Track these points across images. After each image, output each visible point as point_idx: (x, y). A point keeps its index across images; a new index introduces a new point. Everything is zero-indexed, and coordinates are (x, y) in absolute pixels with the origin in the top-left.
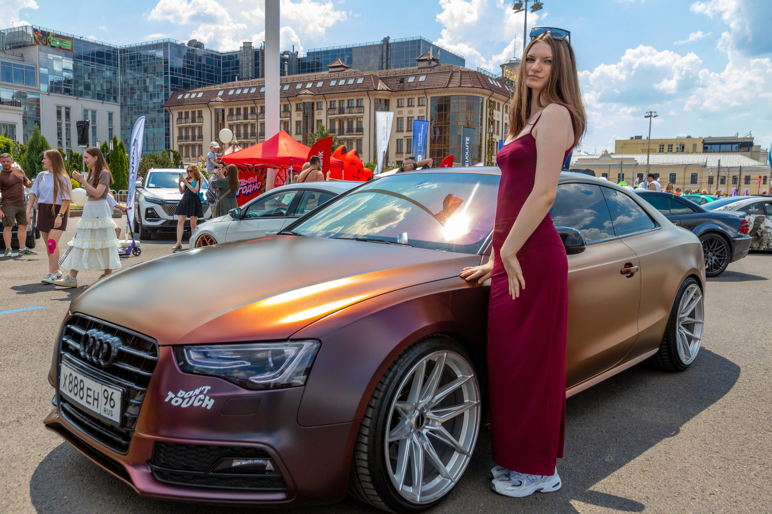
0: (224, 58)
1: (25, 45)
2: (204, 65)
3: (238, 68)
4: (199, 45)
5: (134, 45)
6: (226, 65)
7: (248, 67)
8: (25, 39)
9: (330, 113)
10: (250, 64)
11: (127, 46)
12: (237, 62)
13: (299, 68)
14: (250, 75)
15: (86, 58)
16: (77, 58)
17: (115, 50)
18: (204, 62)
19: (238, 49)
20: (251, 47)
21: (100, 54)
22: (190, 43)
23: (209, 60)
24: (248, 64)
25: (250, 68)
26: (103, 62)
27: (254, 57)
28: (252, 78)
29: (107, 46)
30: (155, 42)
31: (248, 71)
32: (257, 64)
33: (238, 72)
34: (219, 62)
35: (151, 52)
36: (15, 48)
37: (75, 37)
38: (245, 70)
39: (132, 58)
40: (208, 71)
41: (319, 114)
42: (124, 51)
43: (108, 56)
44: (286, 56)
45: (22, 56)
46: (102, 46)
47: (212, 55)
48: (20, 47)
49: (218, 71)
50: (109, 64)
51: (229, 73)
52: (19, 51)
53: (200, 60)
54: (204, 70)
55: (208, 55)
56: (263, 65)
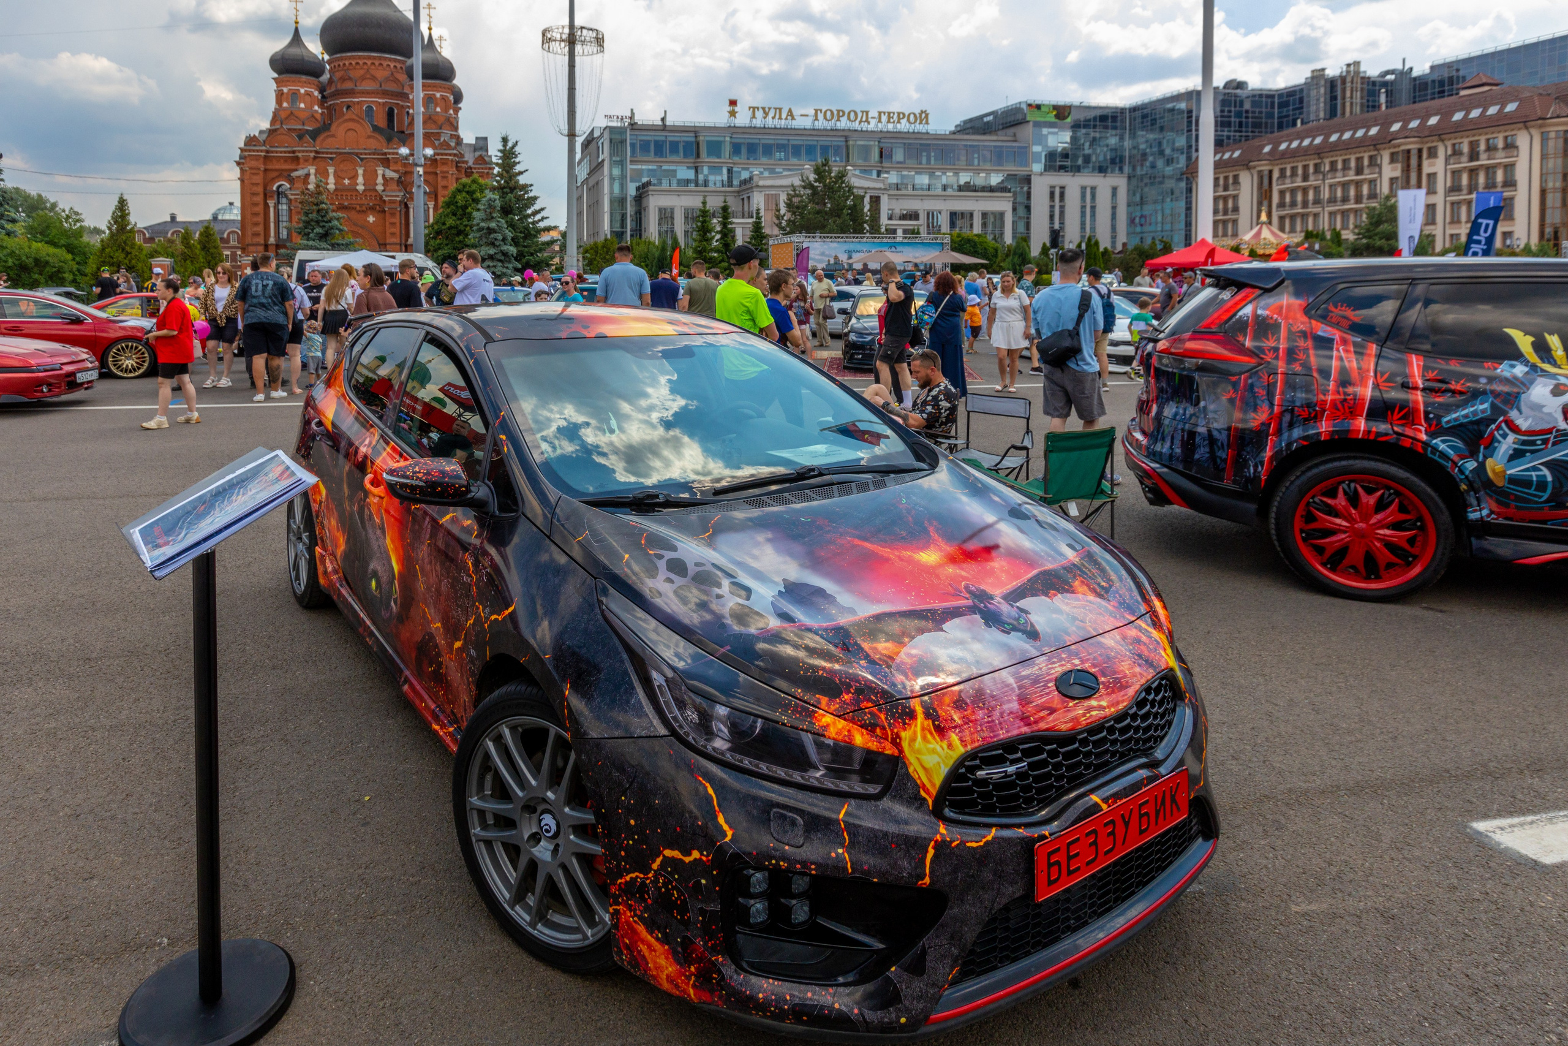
0: (1280, 96)
1: (1015, 123)
2: (1247, 112)
3: (1302, 108)
4: (1241, 85)
5: (1147, 101)
6: (1283, 105)
7: (1318, 104)
8: (1018, 116)
9: (1452, 161)
10: (1322, 100)
11: (1139, 103)
12: (1301, 100)
13: (1415, 92)
14: (1322, 115)
15: (1085, 126)
16: (1076, 126)
17: (1122, 111)
18: (1247, 106)
19: (1302, 81)
20: (1323, 75)
21: (1103, 118)
23: (1255, 104)
24: (1318, 100)
25: (1322, 105)
26: (1106, 127)
27: (1328, 89)
28: (1324, 120)
29: (1112, 108)
30: (1175, 93)
31: (1318, 110)
32: (1334, 98)
33: (1301, 113)
34: (1273, 103)
35: (1170, 106)
36: (1007, 127)
37: (1074, 104)
38: (1313, 108)
39: (1144, 117)
40: (1253, 118)
41: (1433, 165)
42: (1134, 109)
43: (1114, 118)
44: (1387, 77)
45: (1015, 135)
46: (1107, 108)
47: (1261, 96)
48: (1012, 125)
49: (1270, 115)
50: (1115, 128)
51: (1288, 116)
52: (1013, 130)
53: (1241, 103)
54: (1247, 117)
55: (1254, 96)
56: (1344, 98)
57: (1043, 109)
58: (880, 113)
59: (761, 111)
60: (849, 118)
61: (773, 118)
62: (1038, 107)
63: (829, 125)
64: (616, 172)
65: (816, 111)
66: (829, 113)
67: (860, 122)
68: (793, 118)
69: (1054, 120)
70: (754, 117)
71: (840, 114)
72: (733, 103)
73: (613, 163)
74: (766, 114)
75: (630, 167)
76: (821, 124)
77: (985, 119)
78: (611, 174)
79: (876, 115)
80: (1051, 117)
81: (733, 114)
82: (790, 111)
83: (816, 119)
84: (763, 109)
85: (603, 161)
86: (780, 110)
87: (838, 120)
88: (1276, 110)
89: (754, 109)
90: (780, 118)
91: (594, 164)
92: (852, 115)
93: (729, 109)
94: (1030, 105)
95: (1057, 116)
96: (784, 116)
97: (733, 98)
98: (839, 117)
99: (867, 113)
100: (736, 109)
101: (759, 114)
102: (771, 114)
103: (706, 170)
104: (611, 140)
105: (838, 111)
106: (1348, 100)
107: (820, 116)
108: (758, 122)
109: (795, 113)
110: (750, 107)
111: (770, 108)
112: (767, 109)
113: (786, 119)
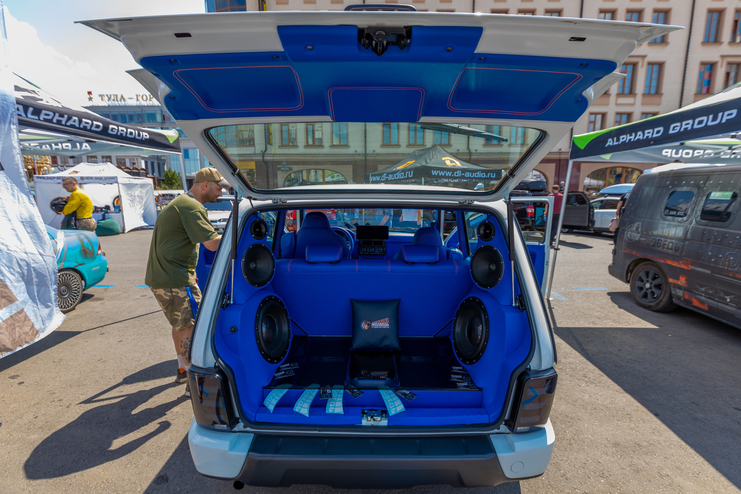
61: (114, 100)
63: (146, 103)
65: (137, 96)
66: (145, 98)
68: (124, 100)
70: (102, 100)
72: (90, 93)
74: (109, 99)
81: (90, 99)
83: (138, 100)
84: (107, 96)
86: (116, 96)
87: (150, 100)
89: (101, 96)
90: (117, 101)
93: (89, 97)
96: (119, 99)
97: (89, 91)
98: (151, 98)
100: (92, 96)
101: (106, 98)
102: (112, 97)
107: (140, 98)
108: (106, 103)
109: (125, 97)
110: (99, 96)
111: (111, 95)
112: (109, 96)
113: (121, 100)
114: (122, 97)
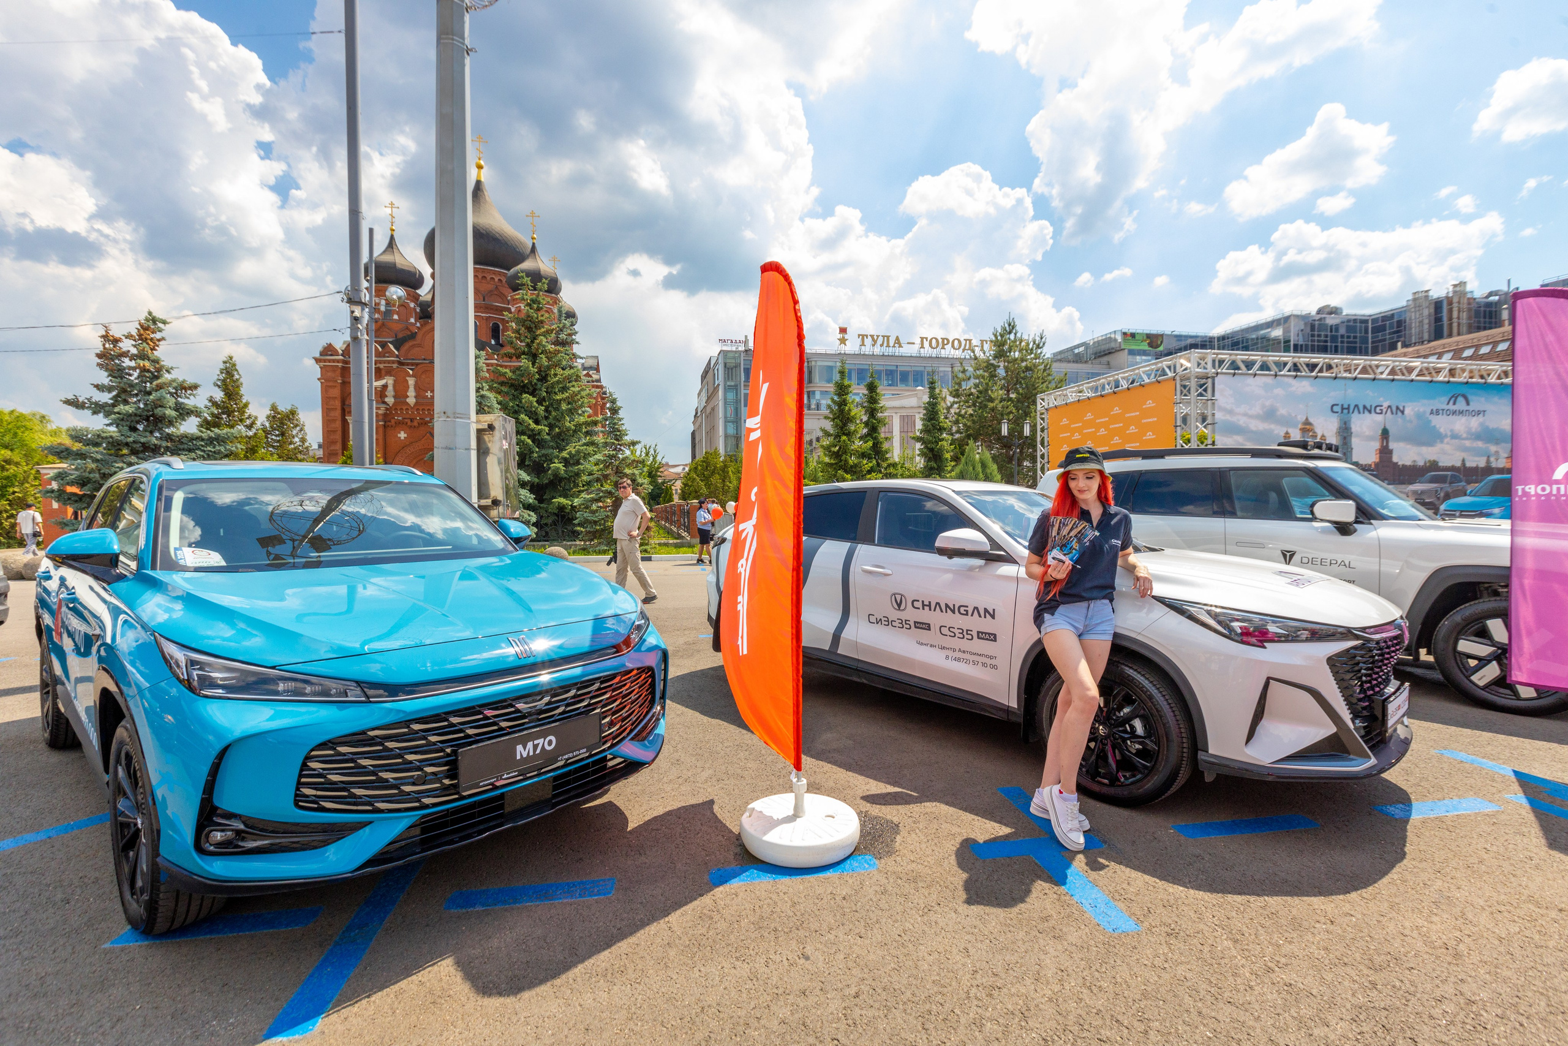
0: (1374, 321)
1: (1109, 352)
2: (1342, 336)
3: (1403, 330)
4: (1334, 311)
5: (1239, 329)
6: (1378, 329)
7: (1421, 326)
8: (1113, 345)
10: (1426, 321)
11: (1228, 332)
12: (1400, 322)
14: (1426, 336)
16: (1168, 354)
17: (1211, 339)
18: (1342, 330)
19: (1402, 304)
20: (1427, 297)
22: (1319, 312)
23: (1350, 329)
24: (1421, 322)
25: (1427, 326)
27: (1432, 310)
28: (1429, 341)
29: (1202, 337)
30: (1269, 320)
31: (1420, 332)
32: (1438, 320)
33: (1399, 337)
34: (1367, 328)
35: (1263, 332)
36: (1100, 357)
37: (1166, 333)
38: (1413, 331)
40: (1348, 342)
42: (1223, 338)
44: (1492, 298)
45: (1108, 363)
46: (1196, 337)
47: (1355, 321)
48: (1106, 355)
49: (1365, 341)
51: (1384, 340)
52: (1105, 359)
53: (1337, 328)
54: (1342, 342)
55: (1349, 321)
56: (1450, 319)
57: (1137, 337)
58: (982, 341)
59: (869, 337)
60: (953, 346)
61: (882, 345)
62: (1133, 335)
63: (934, 353)
64: (731, 396)
65: (922, 339)
66: (934, 341)
67: (964, 350)
68: (900, 346)
69: (1147, 348)
70: (863, 344)
71: (945, 342)
72: (843, 330)
73: (727, 389)
74: (875, 342)
75: (743, 392)
76: (927, 351)
77: (1076, 351)
78: (725, 399)
79: (979, 343)
80: (1145, 346)
81: (843, 341)
82: (897, 338)
83: (922, 347)
84: (872, 336)
85: (719, 385)
86: (888, 337)
87: (943, 348)
88: (1370, 335)
89: (863, 337)
90: (888, 346)
91: (710, 392)
92: (956, 342)
93: (840, 336)
94: (1125, 334)
95: (1150, 345)
96: (891, 344)
97: (843, 325)
98: (944, 345)
99: (970, 341)
100: (846, 337)
101: (868, 342)
102: (880, 342)
103: (818, 396)
104: (725, 364)
105: (943, 339)
106: (1455, 320)
107: (926, 344)
108: (867, 349)
109: (902, 341)
110: (859, 335)
111: (878, 336)
112: (875, 337)
113: (894, 346)
114: (898, 340)
